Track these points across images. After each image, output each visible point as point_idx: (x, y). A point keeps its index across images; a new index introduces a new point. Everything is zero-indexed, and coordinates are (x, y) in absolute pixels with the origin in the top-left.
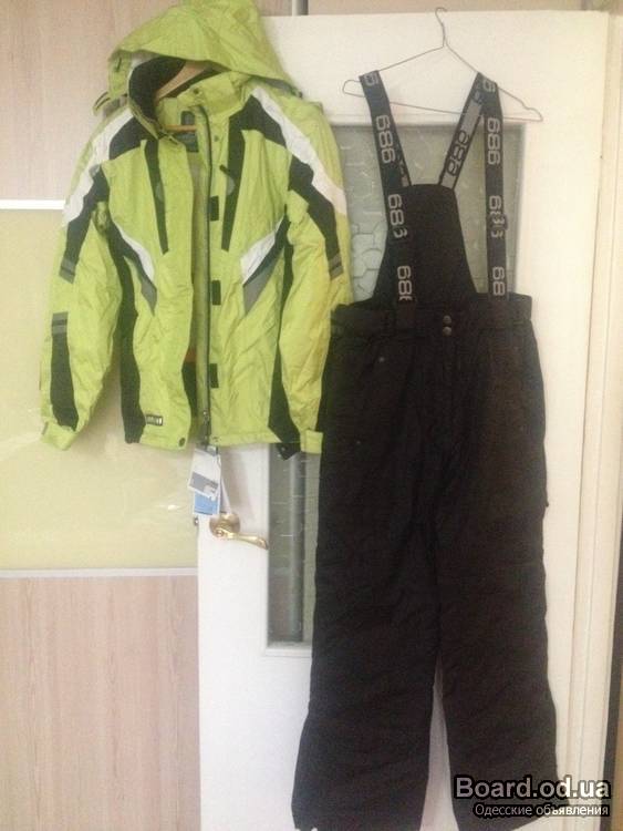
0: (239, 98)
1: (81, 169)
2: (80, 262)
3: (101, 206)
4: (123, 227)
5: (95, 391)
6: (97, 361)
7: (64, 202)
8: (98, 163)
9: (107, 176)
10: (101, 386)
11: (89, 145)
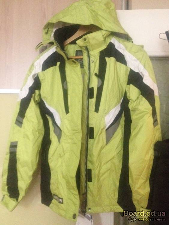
0: (105, 43)
1: (28, 75)
2: (25, 117)
3: (37, 92)
4: (46, 101)
5: (28, 181)
6: (30, 165)
7: (20, 90)
8: (36, 73)
9: (40, 78)
10: (31, 178)
11: (33, 65)
